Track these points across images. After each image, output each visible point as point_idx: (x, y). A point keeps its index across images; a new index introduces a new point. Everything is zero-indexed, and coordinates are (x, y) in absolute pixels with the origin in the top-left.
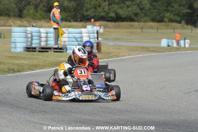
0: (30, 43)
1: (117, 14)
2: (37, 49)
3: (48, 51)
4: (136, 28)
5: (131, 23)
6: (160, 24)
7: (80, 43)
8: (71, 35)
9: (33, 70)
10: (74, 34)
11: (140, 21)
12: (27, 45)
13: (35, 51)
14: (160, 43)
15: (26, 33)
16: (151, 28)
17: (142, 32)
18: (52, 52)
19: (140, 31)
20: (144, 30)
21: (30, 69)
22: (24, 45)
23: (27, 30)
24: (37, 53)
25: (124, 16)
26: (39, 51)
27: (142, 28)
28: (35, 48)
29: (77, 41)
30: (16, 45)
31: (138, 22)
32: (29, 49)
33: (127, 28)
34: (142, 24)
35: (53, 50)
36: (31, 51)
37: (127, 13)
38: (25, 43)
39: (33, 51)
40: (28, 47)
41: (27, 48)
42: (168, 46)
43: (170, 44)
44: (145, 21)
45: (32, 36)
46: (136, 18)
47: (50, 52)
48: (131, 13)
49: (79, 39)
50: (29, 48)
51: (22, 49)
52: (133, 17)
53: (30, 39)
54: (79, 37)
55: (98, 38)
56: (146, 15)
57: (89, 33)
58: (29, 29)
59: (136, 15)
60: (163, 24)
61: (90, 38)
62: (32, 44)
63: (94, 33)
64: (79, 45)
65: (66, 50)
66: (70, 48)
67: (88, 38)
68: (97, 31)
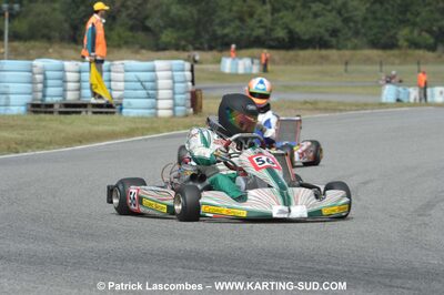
0: (40, 95)
1: (291, 32)
2: (56, 107)
3: (79, 113)
4: (334, 62)
5: (324, 52)
6: (389, 52)
7: (151, 92)
8: (131, 75)
10: (138, 74)
11: (345, 47)
12: (34, 99)
13: (51, 113)
14: (380, 94)
15: (31, 71)
16: (368, 61)
17: (346, 70)
18: (90, 113)
19: (341, 68)
20: (350, 68)
21: (10, 150)
22: (28, 99)
23: (32, 66)
24: (56, 116)
25: (306, 37)
26: (61, 113)
27: (346, 63)
28: (51, 106)
29: (145, 88)
30: (8, 98)
31: (338, 49)
32: (37, 108)
33: (315, 63)
34: (347, 53)
35: (90, 109)
36: (41, 112)
37: (313, 29)
38: (30, 94)
39: (46, 112)
40: (36, 102)
41: (34, 106)
42: (398, 100)
43: (401, 97)
44: (355, 48)
45: (45, 79)
46: (334, 40)
47: (84, 113)
48: (322, 30)
49: (148, 85)
50: (38, 106)
51: (23, 109)
52: (327, 37)
53: (40, 86)
54: (148, 79)
55: (193, 81)
56: (357, 33)
57: (171, 70)
58: (39, 63)
59: (334, 33)
60: (396, 52)
61: (174, 82)
62: (44, 96)
63: (183, 70)
64: (149, 96)
65: (121, 109)
66: (129, 104)
67: (170, 81)
68: (192, 67)
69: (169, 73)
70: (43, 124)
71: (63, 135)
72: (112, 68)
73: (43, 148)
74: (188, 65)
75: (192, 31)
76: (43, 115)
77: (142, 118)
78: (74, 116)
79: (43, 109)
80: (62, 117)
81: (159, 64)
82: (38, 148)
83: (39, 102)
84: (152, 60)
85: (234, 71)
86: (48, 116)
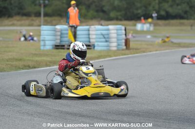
1: (167, 12)
2: (66, 46)
7: (107, 39)
8: (99, 32)
9: (50, 66)
10: (102, 31)
13: (64, 49)
15: (55, 31)
21: (47, 65)
22: (53, 43)
23: (55, 28)
24: (66, 50)
26: (68, 49)
28: (64, 46)
29: (105, 38)
30: (45, 43)
31: (187, 19)
38: (54, 40)
40: (57, 44)
41: (56, 46)
45: (61, 34)
49: (106, 36)
50: (58, 46)
51: (51, 47)
53: (59, 37)
54: (106, 33)
55: (126, 35)
58: (58, 27)
61: (118, 35)
62: (61, 41)
63: (121, 30)
64: (106, 41)
65: (94, 47)
66: (98, 45)
67: (116, 35)
68: (125, 28)
69: (115, 31)
70: (60, 54)
72: (90, 29)
74: (123, 28)
75: (123, 12)
76: (60, 50)
77: (104, 51)
79: (60, 47)
81: (111, 27)
83: (58, 44)
84: (108, 25)
85: (142, 29)
86: (62, 50)
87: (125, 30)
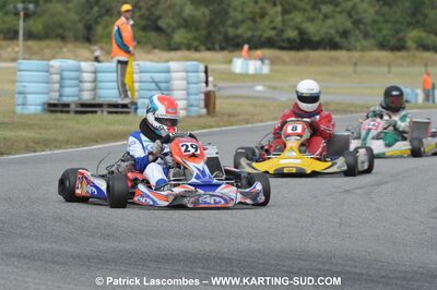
0: (56, 95)
1: (301, 33)
2: (73, 107)
3: (96, 112)
4: (343, 64)
5: (333, 53)
6: (397, 54)
7: (165, 92)
8: (146, 76)
10: (153, 75)
12: (50, 99)
13: (68, 112)
15: (48, 71)
16: (377, 62)
17: (355, 72)
18: (105, 113)
19: (350, 69)
20: (359, 69)
22: (44, 98)
23: (49, 66)
24: (72, 115)
25: (316, 38)
26: (77, 112)
27: (355, 65)
28: (67, 105)
29: (159, 89)
30: (25, 98)
31: (348, 50)
32: (54, 108)
33: (324, 64)
34: (356, 54)
35: (106, 109)
36: (57, 112)
37: (324, 30)
38: (47, 93)
39: (62, 112)
40: (52, 102)
41: (50, 105)
43: (409, 98)
44: (364, 49)
45: (62, 79)
46: (344, 42)
47: (99, 113)
48: (332, 31)
49: (163, 85)
50: (55, 105)
51: (40, 108)
52: (337, 38)
53: (57, 85)
54: (163, 79)
55: (207, 83)
56: (366, 36)
57: (187, 72)
58: (56, 64)
59: (344, 34)
60: (403, 54)
61: (188, 83)
62: (61, 96)
63: (197, 71)
65: (136, 109)
66: (144, 104)
67: (184, 82)
68: (206, 68)
69: (184, 74)
70: (59, 123)
71: (79, 134)
73: (60, 148)
74: (201, 67)
75: (203, 32)
76: (59, 115)
78: (90, 116)
79: (59, 109)
80: (78, 116)
81: (173, 65)
82: (56, 147)
83: (56, 102)
84: (167, 61)
85: (244, 71)
86: (64, 116)
87: (206, 72)
